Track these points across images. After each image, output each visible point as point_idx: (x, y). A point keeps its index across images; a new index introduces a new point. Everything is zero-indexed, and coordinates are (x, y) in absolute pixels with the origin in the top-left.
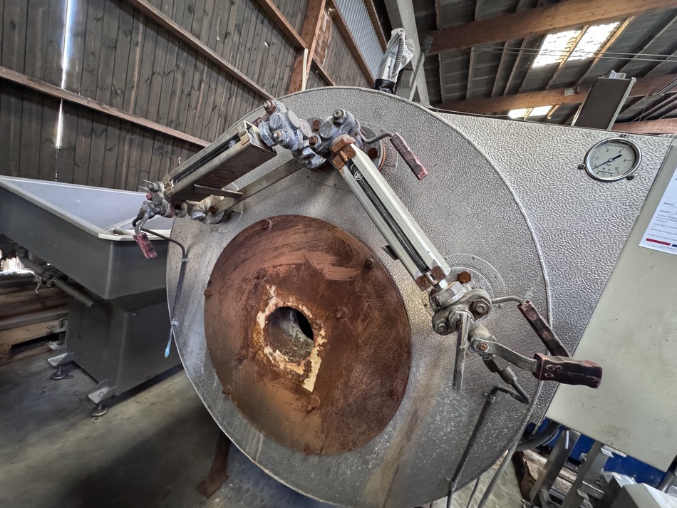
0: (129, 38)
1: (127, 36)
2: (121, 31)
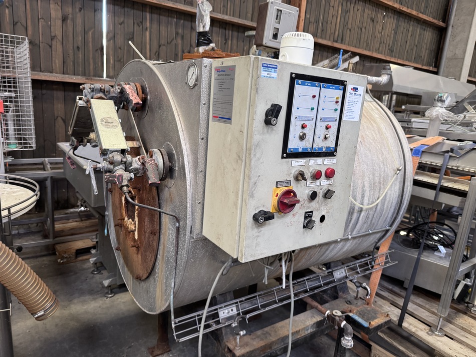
0: (141, 27)
1: (139, 26)
2: (136, 25)
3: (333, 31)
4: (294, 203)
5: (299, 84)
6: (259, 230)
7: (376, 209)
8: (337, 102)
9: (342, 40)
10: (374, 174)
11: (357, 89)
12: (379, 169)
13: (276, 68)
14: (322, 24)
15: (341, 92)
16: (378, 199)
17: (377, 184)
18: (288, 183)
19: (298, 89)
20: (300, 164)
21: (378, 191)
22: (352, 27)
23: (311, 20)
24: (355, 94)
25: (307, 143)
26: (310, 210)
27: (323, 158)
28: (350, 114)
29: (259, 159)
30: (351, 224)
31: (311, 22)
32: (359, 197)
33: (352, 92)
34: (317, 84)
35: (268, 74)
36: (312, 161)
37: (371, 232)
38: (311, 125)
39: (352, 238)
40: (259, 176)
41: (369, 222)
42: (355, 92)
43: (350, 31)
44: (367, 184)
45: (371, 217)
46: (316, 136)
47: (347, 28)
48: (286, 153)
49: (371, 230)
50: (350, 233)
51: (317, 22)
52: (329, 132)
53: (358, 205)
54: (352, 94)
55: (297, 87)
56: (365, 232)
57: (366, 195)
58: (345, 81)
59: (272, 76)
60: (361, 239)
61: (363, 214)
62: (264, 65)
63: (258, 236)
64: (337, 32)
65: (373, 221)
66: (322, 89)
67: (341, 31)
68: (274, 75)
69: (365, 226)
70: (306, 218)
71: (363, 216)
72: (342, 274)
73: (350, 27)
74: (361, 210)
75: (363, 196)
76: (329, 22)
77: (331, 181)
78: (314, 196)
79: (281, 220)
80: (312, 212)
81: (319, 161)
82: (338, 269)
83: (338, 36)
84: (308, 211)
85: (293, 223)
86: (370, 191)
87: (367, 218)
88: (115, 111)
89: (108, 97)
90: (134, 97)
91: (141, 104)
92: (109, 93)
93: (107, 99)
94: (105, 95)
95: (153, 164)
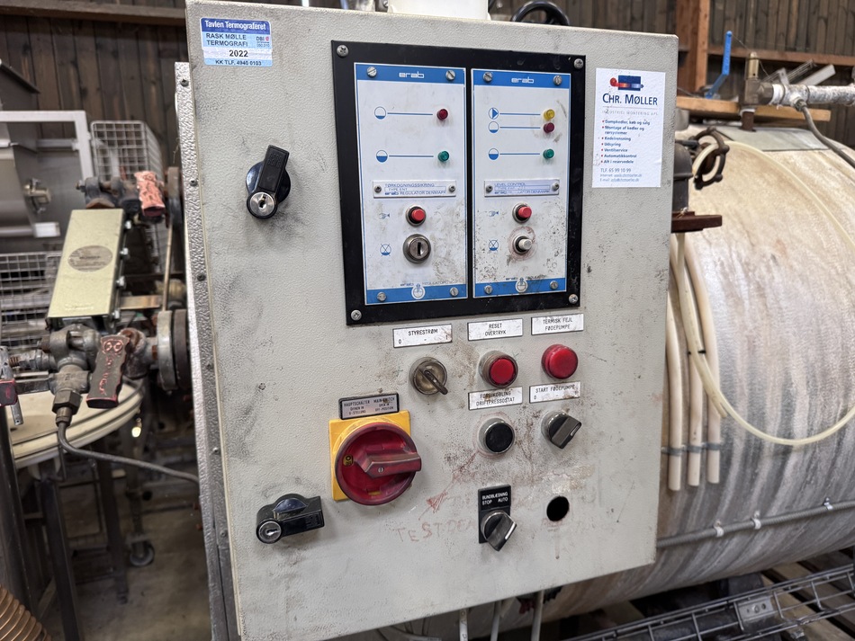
3: (783, 28)
4: (407, 469)
5: (372, 78)
6: (294, 557)
7: (839, 443)
8: (549, 129)
9: (808, 44)
10: (822, 347)
11: (637, 80)
12: (838, 331)
13: (267, 31)
14: (756, 18)
15: (564, 95)
16: (843, 415)
17: (835, 374)
18: (390, 401)
19: (371, 94)
20: (430, 338)
21: (842, 392)
22: (829, 14)
23: (727, 13)
24: (629, 100)
25: (443, 269)
26: (498, 484)
27: (528, 315)
28: (621, 166)
29: (249, 331)
30: (757, 490)
31: (729, 19)
32: (773, 412)
33: (615, 91)
34: (451, 72)
35: (236, 53)
36: (479, 328)
37: (830, 507)
38: (451, 212)
39: (764, 527)
40: (261, 387)
41: (821, 481)
42: (630, 93)
43: (826, 21)
44: (798, 376)
45: (823, 466)
46: (477, 246)
47: (819, 18)
48: (362, 307)
49: (831, 504)
50: (757, 513)
51: (743, 15)
52: (530, 230)
53: (771, 438)
54: (617, 99)
55: (363, 88)
56: (812, 508)
57: (798, 408)
58: (575, 57)
59: (249, 58)
60: (805, 525)
61: (793, 460)
62: (210, 25)
63: (292, 576)
64: (793, 30)
65: (836, 478)
66: (478, 90)
67: (803, 25)
68: (259, 52)
69: (809, 492)
70: (483, 509)
71: (795, 467)
72: (762, 611)
73: (825, 14)
74: (786, 452)
75: (788, 410)
76: (772, 12)
77: (573, 388)
78: (499, 439)
79: (384, 522)
80: (507, 489)
81: (511, 325)
82: (747, 599)
83: (797, 36)
84: (489, 485)
85: (434, 529)
86: (813, 394)
87: (811, 469)
88: (118, 230)
89: (120, 202)
90: (147, 196)
91: (161, 209)
92: (121, 195)
93: (117, 207)
94: (113, 199)
95: (117, 350)
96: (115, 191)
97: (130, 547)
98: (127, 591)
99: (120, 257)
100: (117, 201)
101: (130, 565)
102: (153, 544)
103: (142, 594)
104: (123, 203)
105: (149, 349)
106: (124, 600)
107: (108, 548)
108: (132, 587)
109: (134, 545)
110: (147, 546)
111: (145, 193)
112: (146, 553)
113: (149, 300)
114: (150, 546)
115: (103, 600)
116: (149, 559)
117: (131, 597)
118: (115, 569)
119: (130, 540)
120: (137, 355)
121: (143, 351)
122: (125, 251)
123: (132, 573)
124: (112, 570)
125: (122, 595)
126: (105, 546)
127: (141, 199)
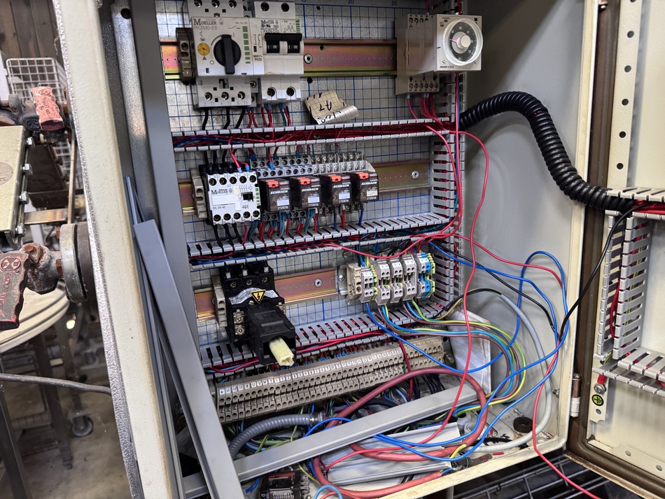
88: (19, 147)
89: (21, 120)
90: (44, 110)
91: (59, 123)
92: (21, 113)
93: (17, 124)
94: (13, 117)
95: (15, 268)
96: (14, 109)
97: (72, 421)
98: (72, 459)
99: (22, 174)
100: (18, 119)
101: (72, 436)
102: (91, 417)
103: (85, 460)
104: (24, 121)
105: (54, 264)
106: (70, 466)
107: (52, 425)
108: (76, 455)
109: (75, 419)
110: (87, 420)
111: (42, 108)
112: (86, 425)
113: (55, 214)
114: (89, 419)
115: (52, 467)
116: (89, 430)
117: (76, 462)
118: (59, 442)
119: (71, 416)
120: (41, 270)
121: (48, 266)
122: (27, 167)
123: (75, 443)
124: (57, 443)
125: (67, 462)
126: (49, 423)
127: (38, 114)
